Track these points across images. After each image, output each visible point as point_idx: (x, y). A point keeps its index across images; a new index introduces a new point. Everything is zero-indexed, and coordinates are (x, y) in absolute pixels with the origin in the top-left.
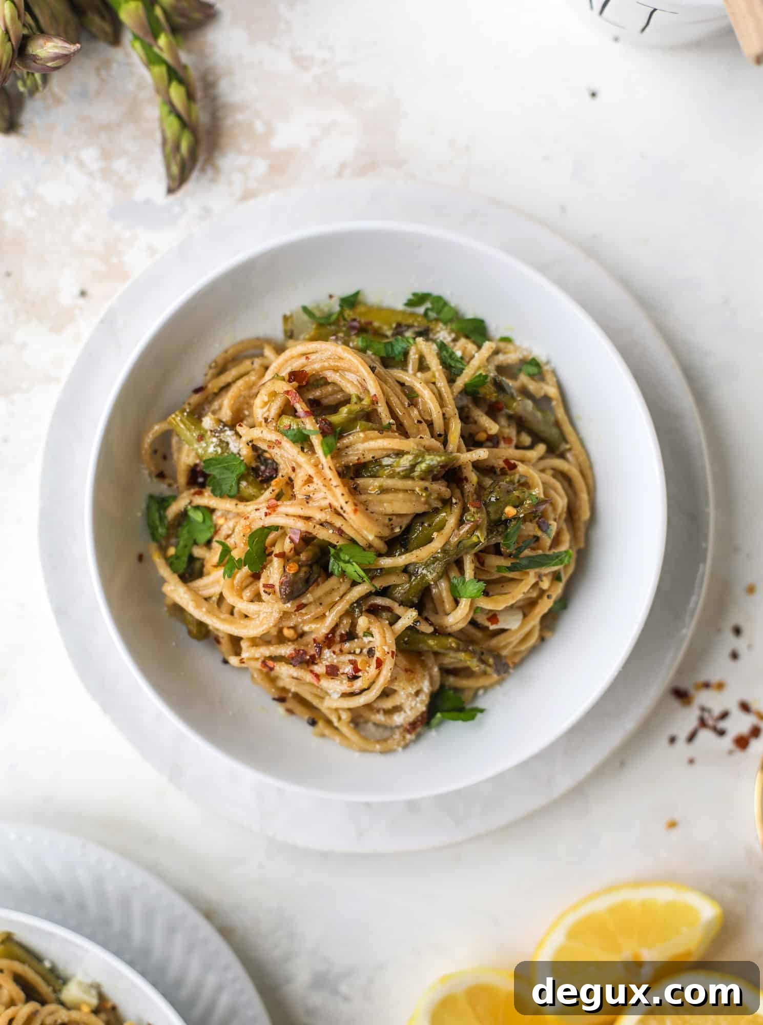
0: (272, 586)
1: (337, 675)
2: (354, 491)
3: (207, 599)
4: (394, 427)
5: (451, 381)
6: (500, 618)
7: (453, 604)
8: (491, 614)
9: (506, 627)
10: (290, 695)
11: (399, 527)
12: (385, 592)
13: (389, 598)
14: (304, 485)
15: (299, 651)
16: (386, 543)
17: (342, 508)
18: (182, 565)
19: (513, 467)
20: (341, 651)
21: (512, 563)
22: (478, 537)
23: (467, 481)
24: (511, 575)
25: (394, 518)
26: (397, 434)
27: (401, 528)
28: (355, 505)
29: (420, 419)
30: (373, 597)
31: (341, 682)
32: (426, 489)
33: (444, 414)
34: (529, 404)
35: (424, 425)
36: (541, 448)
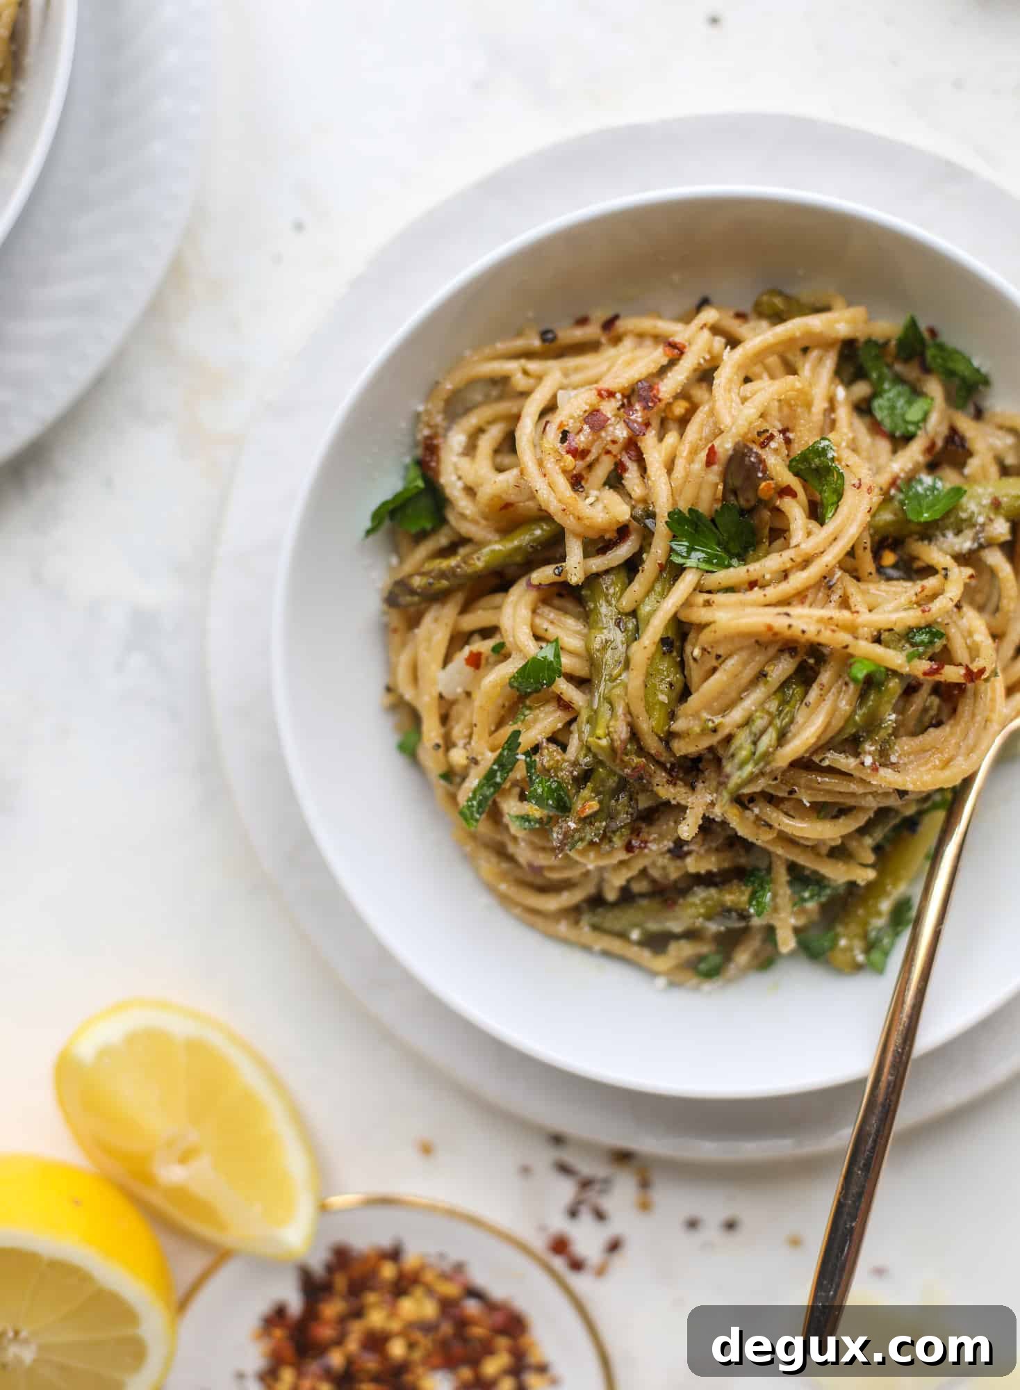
0: (763, 445)
1: (586, 421)
2: (789, 646)
3: (805, 350)
4: (816, 759)
5: (793, 868)
6: (469, 670)
7: (540, 633)
8: (483, 662)
9: (450, 667)
10: (604, 340)
11: (698, 658)
12: (631, 567)
13: (619, 566)
14: (845, 593)
15: (655, 403)
16: (691, 624)
17: (788, 614)
18: (865, 358)
19: (629, 848)
20: (608, 452)
21: (520, 744)
22: (599, 738)
23: (669, 782)
24: (507, 730)
25: (714, 663)
26: (807, 755)
27: (695, 659)
28: (776, 634)
29: (794, 796)
30: (637, 548)
31: (572, 417)
32: (715, 730)
33: (770, 826)
34: (676, 927)
35: (781, 794)
36: (611, 896)
